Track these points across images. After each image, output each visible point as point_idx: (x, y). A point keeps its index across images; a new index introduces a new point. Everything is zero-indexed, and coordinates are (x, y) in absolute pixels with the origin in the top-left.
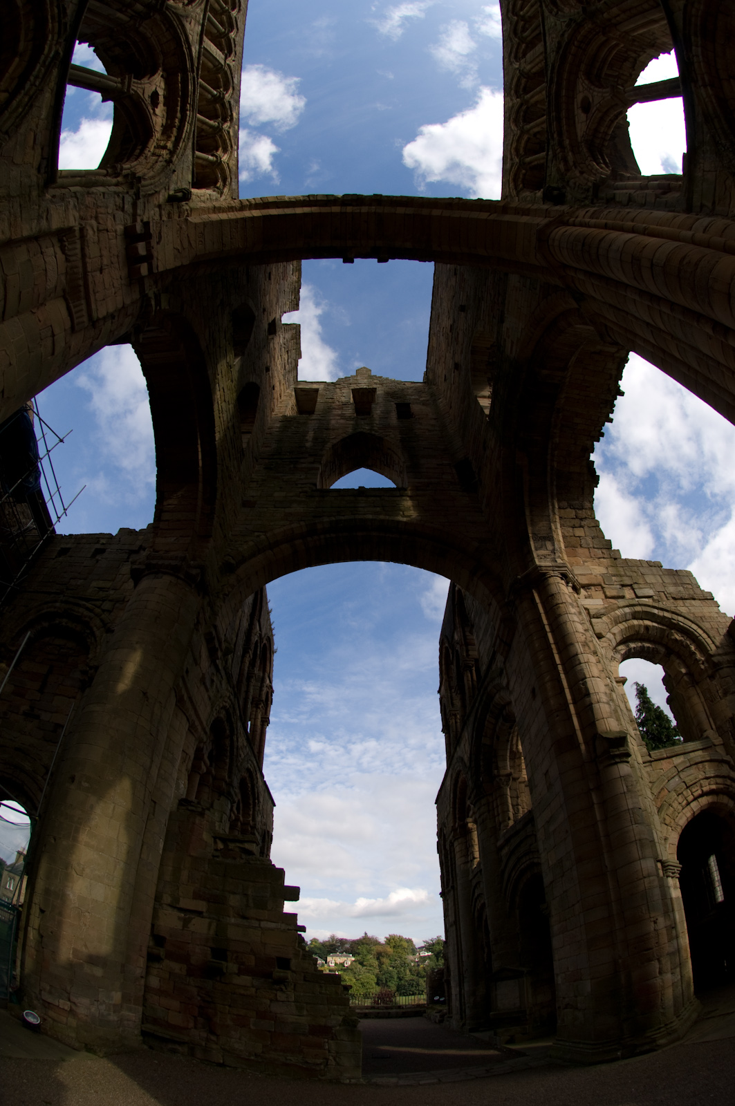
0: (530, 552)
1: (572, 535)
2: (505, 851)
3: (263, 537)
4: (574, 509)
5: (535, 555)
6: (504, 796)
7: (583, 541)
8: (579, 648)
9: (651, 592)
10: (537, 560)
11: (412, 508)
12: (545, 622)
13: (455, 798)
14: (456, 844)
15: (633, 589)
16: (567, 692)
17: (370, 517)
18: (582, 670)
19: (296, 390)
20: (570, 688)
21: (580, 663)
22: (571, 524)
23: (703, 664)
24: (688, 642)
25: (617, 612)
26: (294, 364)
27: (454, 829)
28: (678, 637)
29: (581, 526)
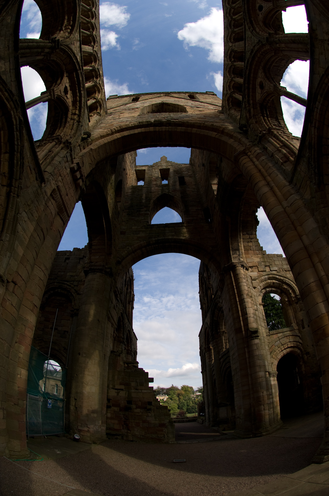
0: (230, 256)
1: (247, 245)
2: (222, 360)
3: (130, 248)
4: (249, 235)
5: (232, 257)
6: (222, 339)
7: (251, 248)
8: (245, 296)
9: (276, 269)
10: (232, 259)
11: (186, 232)
12: (234, 284)
13: (205, 336)
14: (206, 354)
15: (270, 267)
16: (240, 312)
17: (170, 237)
18: (245, 305)
19: (136, 170)
20: (241, 311)
21: (245, 302)
22: (247, 241)
23: (294, 298)
24: (289, 289)
25: (262, 277)
26: (134, 159)
27: (205, 348)
28: (285, 287)
29: (251, 242)
